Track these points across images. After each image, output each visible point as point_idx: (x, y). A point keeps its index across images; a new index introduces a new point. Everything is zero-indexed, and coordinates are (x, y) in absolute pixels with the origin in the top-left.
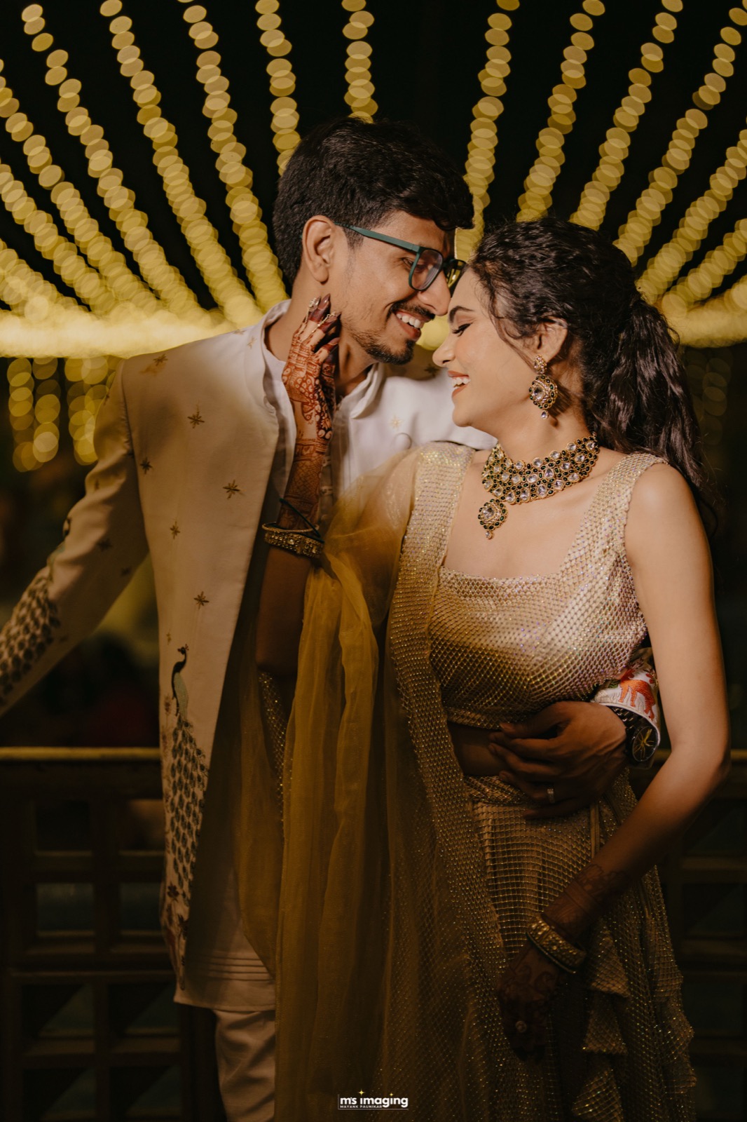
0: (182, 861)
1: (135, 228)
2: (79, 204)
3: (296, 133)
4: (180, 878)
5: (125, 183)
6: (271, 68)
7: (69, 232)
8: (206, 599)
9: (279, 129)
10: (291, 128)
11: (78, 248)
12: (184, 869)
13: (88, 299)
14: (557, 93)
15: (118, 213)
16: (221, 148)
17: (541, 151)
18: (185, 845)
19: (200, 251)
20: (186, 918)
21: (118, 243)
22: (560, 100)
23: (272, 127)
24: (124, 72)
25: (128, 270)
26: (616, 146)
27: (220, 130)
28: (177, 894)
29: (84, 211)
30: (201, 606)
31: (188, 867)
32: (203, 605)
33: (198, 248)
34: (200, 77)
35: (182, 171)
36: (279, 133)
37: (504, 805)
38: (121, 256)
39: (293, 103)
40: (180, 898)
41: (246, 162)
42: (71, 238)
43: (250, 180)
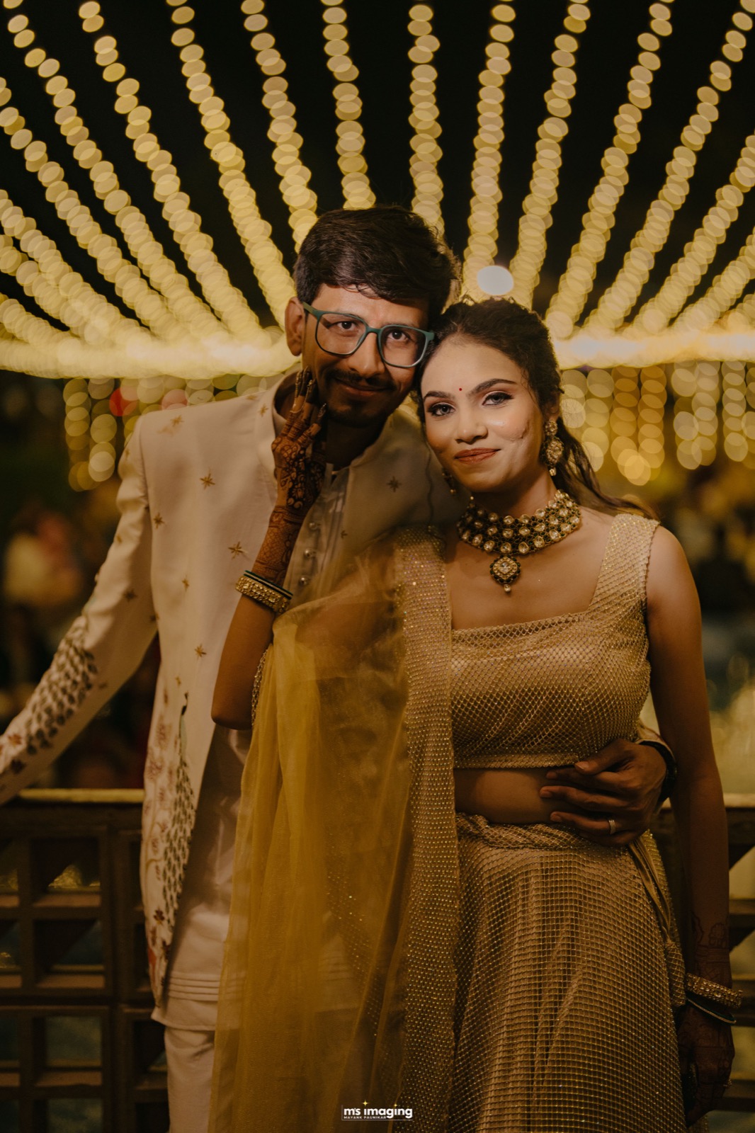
0: (170, 889)
1: (198, 249)
2: (144, 228)
3: (362, 157)
4: (167, 905)
5: (192, 207)
6: (337, 92)
7: (132, 254)
8: (203, 651)
9: (345, 152)
10: (356, 152)
11: (141, 270)
12: (171, 898)
13: (149, 321)
14: (624, 113)
15: (182, 236)
16: (285, 172)
17: (607, 170)
18: (174, 875)
19: (263, 272)
20: (168, 942)
21: (182, 266)
22: (626, 119)
23: (337, 148)
24: (193, 98)
25: (191, 293)
26: (682, 165)
27: (285, 154)
28: (163, 918)
29: (149, 235)
30: (200, 657)
31: (175, 896)
32: (201, 656)
33: (262, 269)
34: (265, 102)
35: (248, 195)
36: (344, 155)
37: (551, 850)
38: (184, 279)
39: (359, 128)
40: (165, 922)
41: (311, 185)
42: (134, 261)
43: (314, 203)
